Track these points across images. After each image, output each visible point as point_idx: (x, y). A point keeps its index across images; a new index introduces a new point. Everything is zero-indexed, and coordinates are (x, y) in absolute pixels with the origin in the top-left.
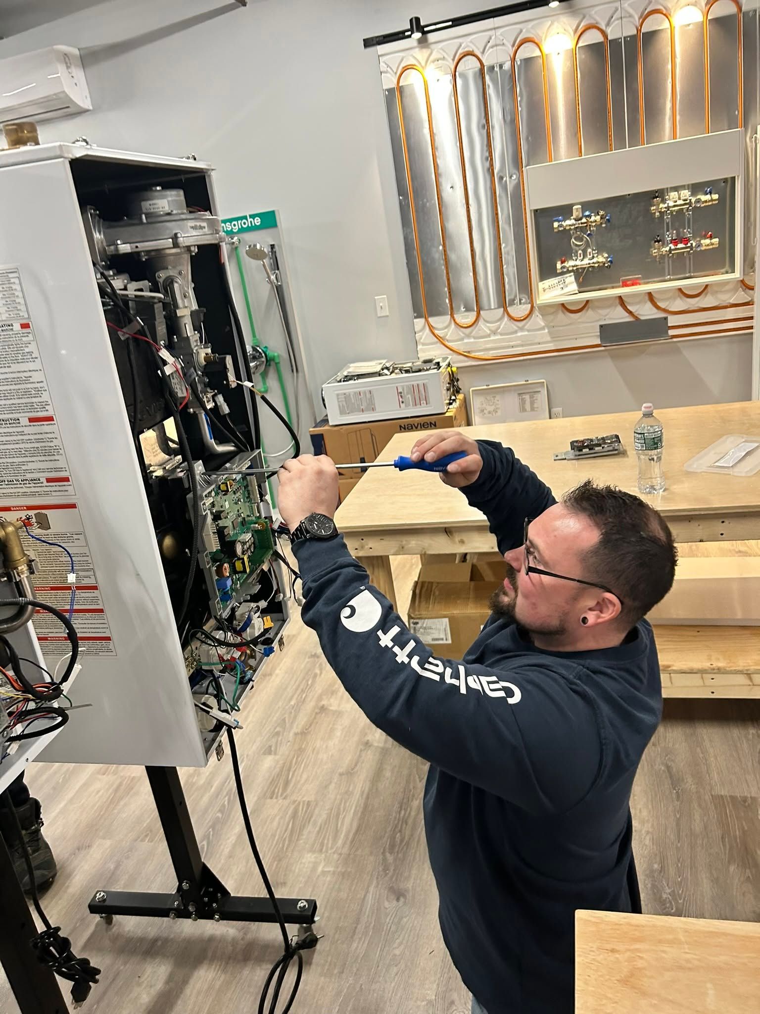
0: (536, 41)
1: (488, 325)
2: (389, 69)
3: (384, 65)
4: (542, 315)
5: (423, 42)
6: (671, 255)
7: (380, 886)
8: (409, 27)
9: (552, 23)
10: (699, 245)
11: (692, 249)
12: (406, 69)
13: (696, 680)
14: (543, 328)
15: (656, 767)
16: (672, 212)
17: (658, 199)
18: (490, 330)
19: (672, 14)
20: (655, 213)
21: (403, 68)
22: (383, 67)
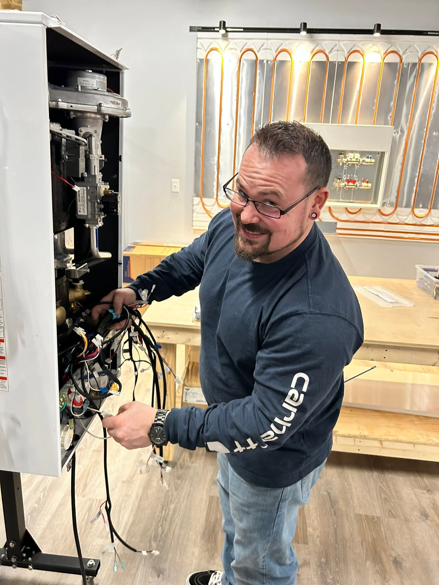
0: (290, 52)
2: (202, 47)
3: (200, 44)
5: (225, 36)
6: (345, 188)
7: (146, 566)
8: (218, 26)
9: (300, 44)
10: (361, 186)
11: (356, 187)
12: (212, 50)
13: (351, 441)
15: (321, 492)
16: (349, 164)
17: (342, 155)
19: (365, 55)
20: (340, 163)
21: (211, 49)
22: (199, 46)
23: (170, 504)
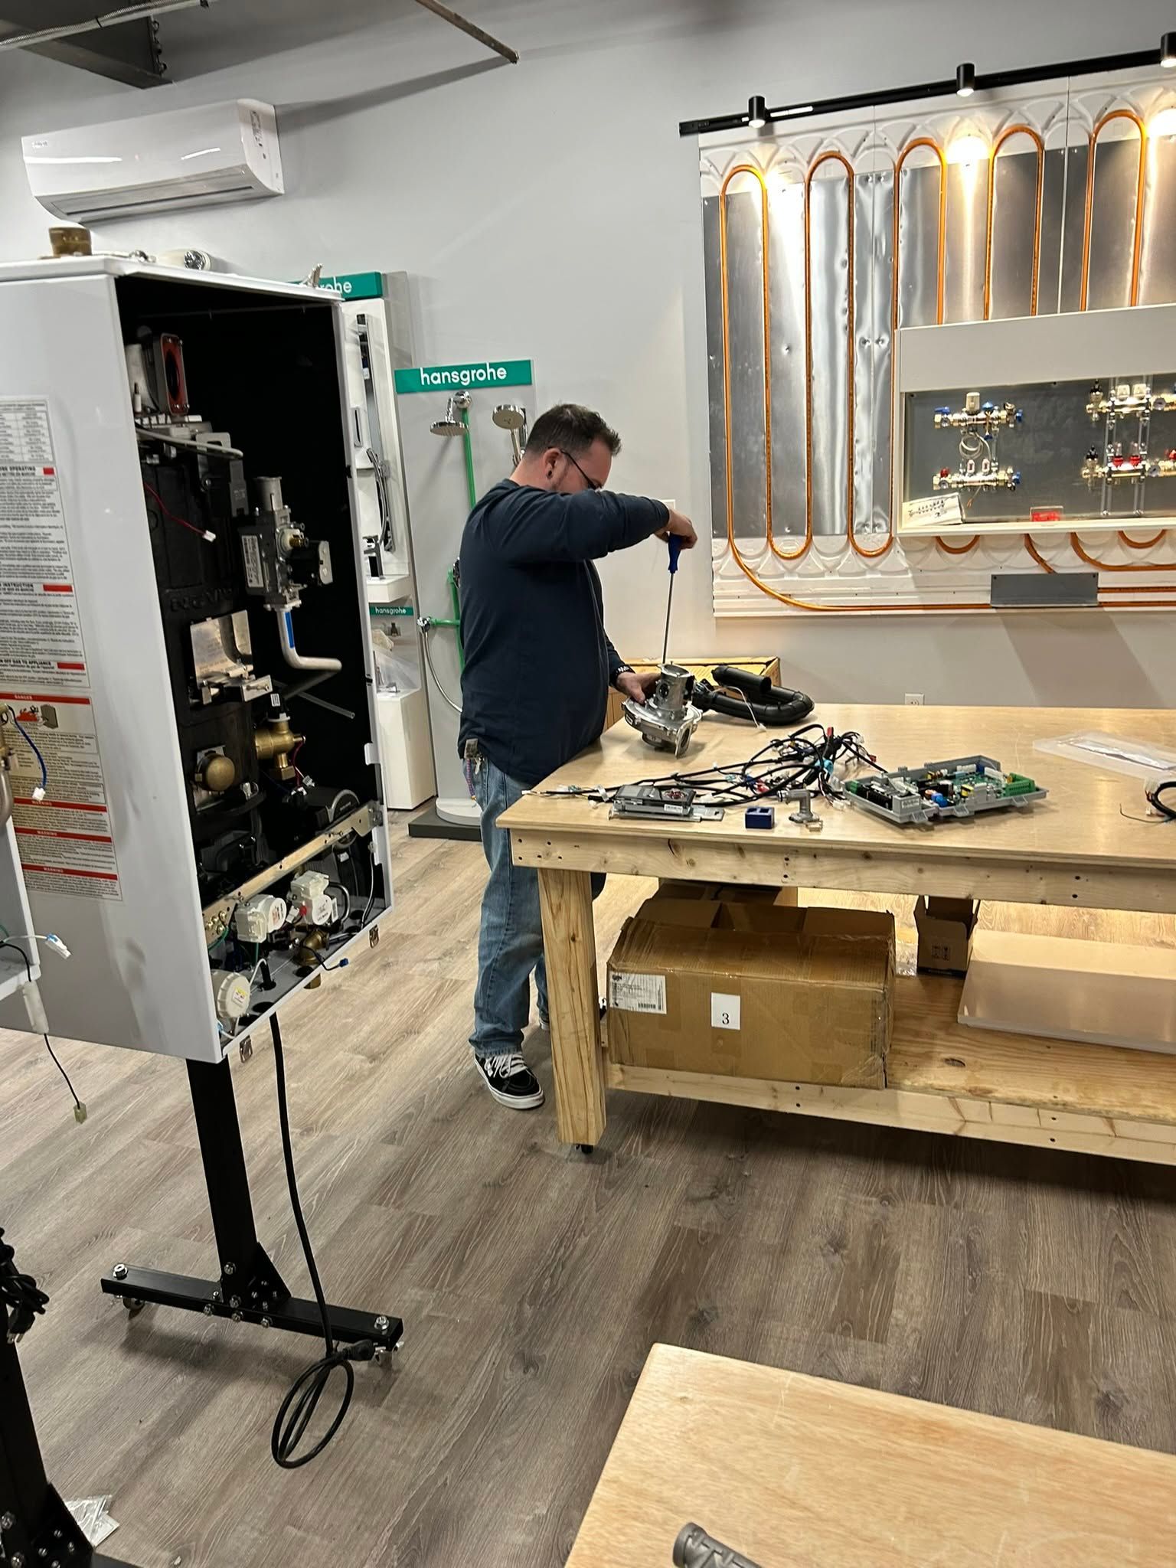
0: (934, 144)
1: (822, 557)
2: (712, 168)
3: (706, 162)
4: (905, 551)
5: (766, 133)
6: (1109, 479)
7: (504, 1349)
8: (747, 110)
9: (962, 119)
10: (1155, 469)
11: (1143, 474)
12: (737, 170)
13: (1027, 1116)
14: (905, 572)
15: (951, 1239)
16: (1117, 415)
17: (1098, 393)
18: (825, 566)
19: (1145, 119)
20: (1092, 414)
21: (734, 168)
22: (704, 165)
23: (580, 1236)
